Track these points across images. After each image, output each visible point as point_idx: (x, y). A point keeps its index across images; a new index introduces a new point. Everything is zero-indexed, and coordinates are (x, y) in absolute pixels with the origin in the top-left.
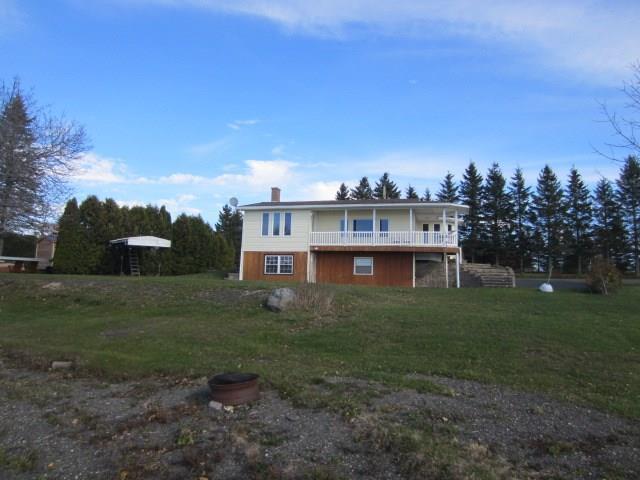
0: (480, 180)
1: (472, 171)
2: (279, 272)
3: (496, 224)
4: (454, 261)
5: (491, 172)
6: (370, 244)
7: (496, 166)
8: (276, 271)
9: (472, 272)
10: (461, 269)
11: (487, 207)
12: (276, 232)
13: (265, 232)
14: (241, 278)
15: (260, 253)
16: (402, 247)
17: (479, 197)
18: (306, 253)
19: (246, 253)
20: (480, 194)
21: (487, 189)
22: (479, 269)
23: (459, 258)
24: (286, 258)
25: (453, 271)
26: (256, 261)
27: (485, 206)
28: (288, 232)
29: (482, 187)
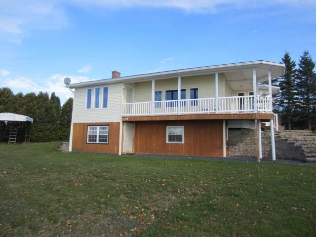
0: (294, 65)
1: (287, 59)
2: (98, 142)
3: (308, 97)
4: (269, 128)
5: (303, 58)
6: (175, 113)
7: (306, 53)
8: (96, 141)
9: (290, 141)
10: (278, 137)
11: (300, 85)
12: (97, 106)
13: (89, 106)
14: (70, 150)
15: (84, 124)
16: (210, 115)
17: (293, 78)
18: (119, 123)
19: (75, 124)
20: (294, 76)
21: (300, 71)
22: (298, 136)
23: (274, 125)
24: (103, 129)
25: (267, 138)
26: (82, 132)
27: (298, 84)
28: (105, 105)
29: (296, 70)
